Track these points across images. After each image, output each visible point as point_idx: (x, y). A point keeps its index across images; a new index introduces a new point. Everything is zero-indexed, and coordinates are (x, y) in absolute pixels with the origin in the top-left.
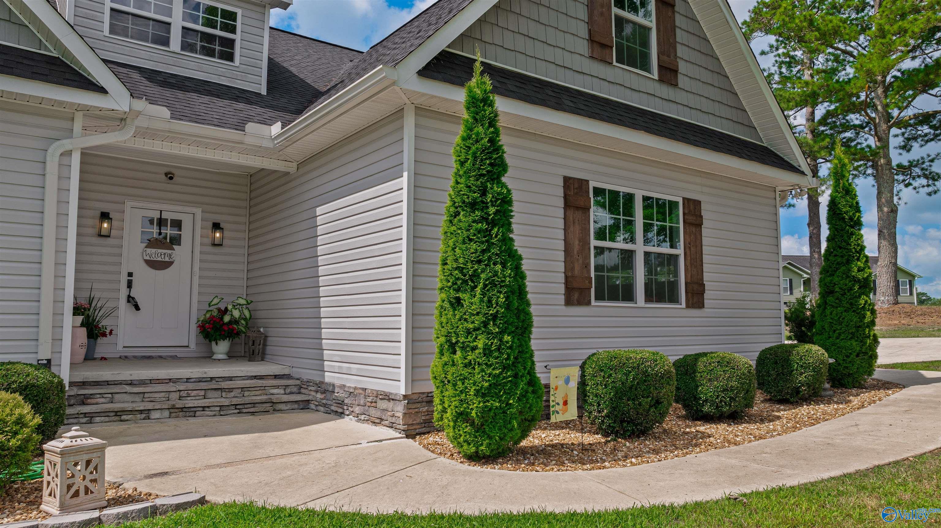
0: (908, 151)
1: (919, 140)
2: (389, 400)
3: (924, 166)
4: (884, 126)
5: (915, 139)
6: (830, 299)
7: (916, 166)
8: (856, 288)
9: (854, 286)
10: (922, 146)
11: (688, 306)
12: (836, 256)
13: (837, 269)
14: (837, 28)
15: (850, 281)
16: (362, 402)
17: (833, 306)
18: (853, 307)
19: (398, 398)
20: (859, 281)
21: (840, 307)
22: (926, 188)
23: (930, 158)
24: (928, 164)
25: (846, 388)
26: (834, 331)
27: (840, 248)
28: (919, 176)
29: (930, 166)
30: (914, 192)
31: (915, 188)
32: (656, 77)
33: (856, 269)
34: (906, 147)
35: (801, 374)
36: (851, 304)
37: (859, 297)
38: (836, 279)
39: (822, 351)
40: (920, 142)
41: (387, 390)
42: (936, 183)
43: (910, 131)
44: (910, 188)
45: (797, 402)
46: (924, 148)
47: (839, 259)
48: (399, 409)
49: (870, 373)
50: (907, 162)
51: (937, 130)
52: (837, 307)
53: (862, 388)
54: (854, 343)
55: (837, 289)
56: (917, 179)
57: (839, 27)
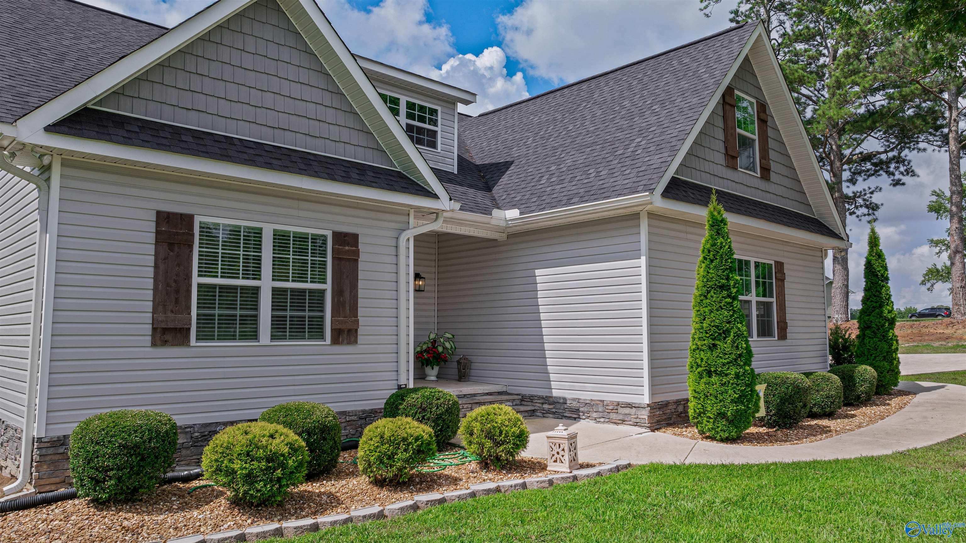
0: (854, 184)
1: (862, 175)
2: (631, 408)
3: (866, 197)
4: (838, 164)
5: (860, 174)
6: (868, 332)
7: (859, 197)
8: (887, 324)
9: (885, 323)
10: (865, 180)
11: (779, 339)
12: (872, 301)
13: (873, 311)
14: (801, 78)
15: (883, 320)
16: (600, 410)
17: (870, 337)
18: (884, 338)
19: (643, 406)
20: (889, 320)
21: (875, 337)
22: (867, 216)
23: (870, 190)
24: (868, 195)
25: (879, 395)
26: (871, 355)
27: (875, 296)
28: (861, 206)
29: (871, 197)
30: (857, 219)
31: (858, 216)
32: (759, 175)
33: (886, 311)
34: (853, 181)
35: (862, 386)
36: (883, 336)
37: (889, 331)
38: (872, 318)
39: (873, 370)
40: (863, 177)
41: (629, 401)
42: (875, 212)
43: (856, 167)
44: (854, 216)
45: (858, 405)
46: (866, 181)
47: (875, 304)
48: (644, 414)
49: (896, 385)
50: (851, 192)
51: (877, 167)
52: (873, 338)
53: (891, 395)
54: (886, 364)
55: (874, 326)
56: (860, 209)
57: (804, 76)
